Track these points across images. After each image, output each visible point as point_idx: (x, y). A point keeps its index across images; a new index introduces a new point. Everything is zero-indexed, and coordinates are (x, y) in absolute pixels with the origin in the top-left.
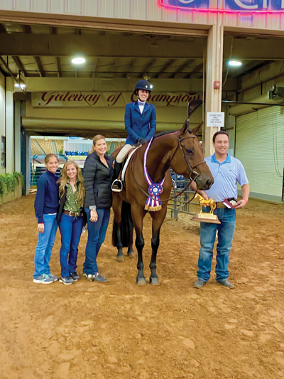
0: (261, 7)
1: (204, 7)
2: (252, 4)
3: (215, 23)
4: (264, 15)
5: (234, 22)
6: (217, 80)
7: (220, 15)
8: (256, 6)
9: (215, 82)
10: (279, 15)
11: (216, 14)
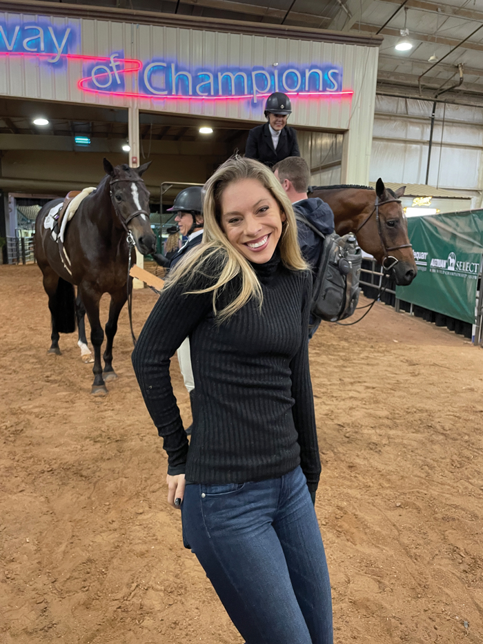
0: (170, 93)
1: (119, 91)
2: (164, 90)
3: (131, 105)
4: (175, 101)
5: (147, 105)
6: (134, 156)
7: (136, 99)
8: (166, 93)
9: (133, 158)
10: (188, 101)
11: (130, 98)
